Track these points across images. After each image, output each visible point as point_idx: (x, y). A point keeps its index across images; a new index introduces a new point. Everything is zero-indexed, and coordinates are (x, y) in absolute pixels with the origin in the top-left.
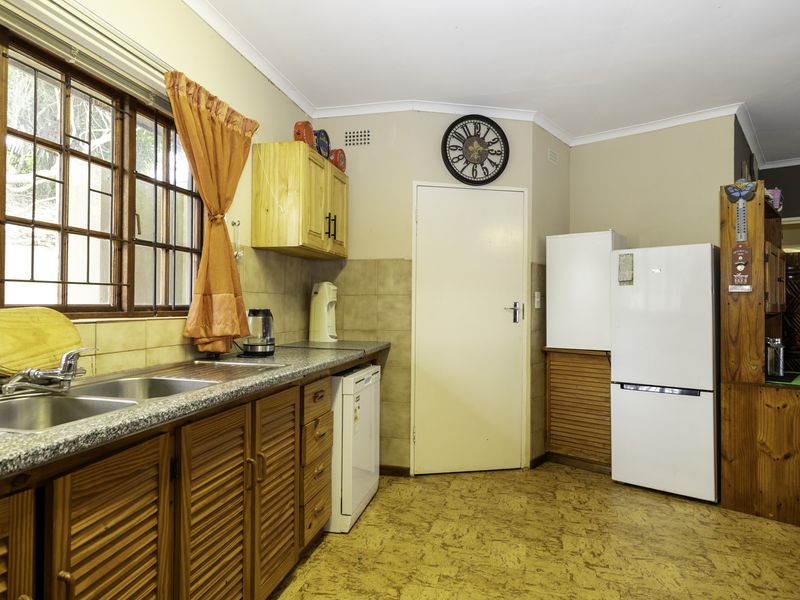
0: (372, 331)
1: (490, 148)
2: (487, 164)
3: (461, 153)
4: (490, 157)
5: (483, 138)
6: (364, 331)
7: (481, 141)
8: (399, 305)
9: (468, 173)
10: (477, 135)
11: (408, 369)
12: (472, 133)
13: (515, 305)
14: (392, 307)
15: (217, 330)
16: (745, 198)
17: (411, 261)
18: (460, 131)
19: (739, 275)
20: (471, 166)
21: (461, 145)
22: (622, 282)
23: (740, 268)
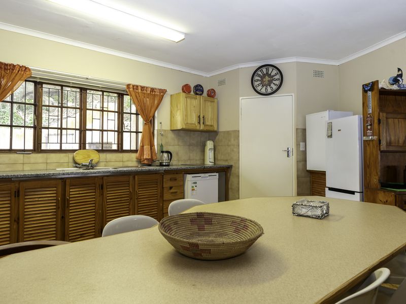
0: (227, 160)
1: (274, 78)
2: (272, 85)
3: (260, 82)
4: (274, 82)
5: (270, 74)
6: (224, 160)
7: (269, 75)
8: (235, 150)
9: (263, 91)
10: (267, 73)
11: (238, 176)
12: (265, 73)
13: (288, 149)
14: (233, 150)
15: (145, 157)
16: (369, 90)
17: (239, 131)
18: (260, 73)
19: (369, 131)
20: (265, 87)
21: (260, 79)
22: (328, 137)
23: (369, 127)
